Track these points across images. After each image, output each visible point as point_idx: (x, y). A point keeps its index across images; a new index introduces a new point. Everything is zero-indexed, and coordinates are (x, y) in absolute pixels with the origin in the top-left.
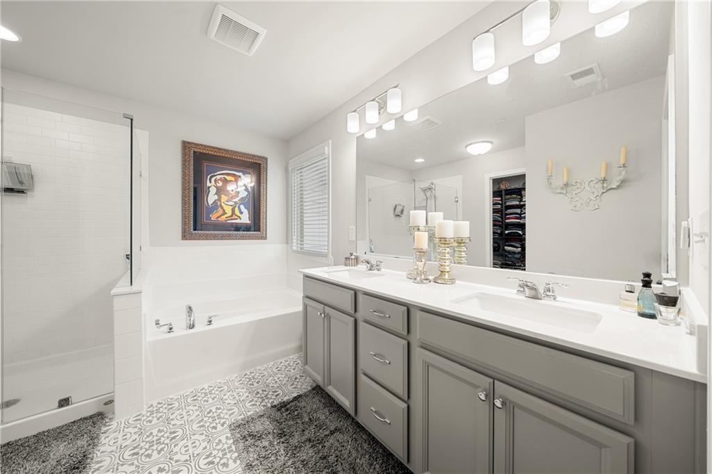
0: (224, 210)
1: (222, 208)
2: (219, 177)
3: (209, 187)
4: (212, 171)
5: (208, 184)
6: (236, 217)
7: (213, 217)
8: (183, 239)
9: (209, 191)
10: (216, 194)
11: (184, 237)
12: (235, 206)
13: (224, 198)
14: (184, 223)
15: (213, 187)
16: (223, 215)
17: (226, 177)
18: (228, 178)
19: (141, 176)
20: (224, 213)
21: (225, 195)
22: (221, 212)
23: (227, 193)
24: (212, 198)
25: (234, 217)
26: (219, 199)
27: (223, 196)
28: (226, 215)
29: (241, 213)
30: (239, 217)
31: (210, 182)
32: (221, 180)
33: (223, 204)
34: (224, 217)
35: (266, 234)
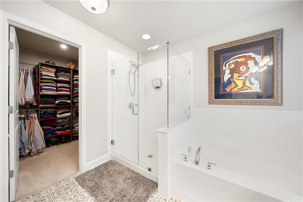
0: (236, 84)
1: (235, 82)
2: (231, 62)
3: (225, 70)
4: (227, 59)
5: (224, 68)
6: (247, 88)
7: (228, 90)
9: (225, 73)
10: (229, 74)
11: (210, 103)
12: (246, 80)
13: (236, 75)
14: (210, 95)
15: (227, 69)
16: (235, 87)
17: (237, 60)
18: (239, 60)
20: (236, 86)
21: (237, 73)
22: (233, 85)
23: (238, 72)
24: (226, 77)
25: (245, 88)
27: (235, 74)
28: (238, 88)
29: (252, 84)
30: (250, 88)
31: (225, 67)
32: (233, 63)
33: (235, 80)
34: (236, 89)
35: (282, 100)
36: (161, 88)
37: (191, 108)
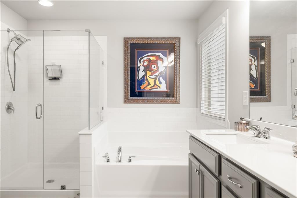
0: (149, 82)
1: (147, 80)
2: (145, 59)
3: (139, 67)
4: (141, 55)
5: (139, 65)
6: (157, 87)
7: (142, 87)
8: (124, 103)
9: (139, 69)
10: (143, 71)
11: (125, 102)
12: (156, 79)
13: (149, 73)
14: (125, 93)
15: (142, 66)
16: (148, 85)
17: (150, 57)
18: (152, 58)
19: (103, 64)
20: (149, 84)
21: (150, 71)
22: (146, 83)
23: (151, 70)
24: (141, 74)
25: (156, 86)
26: (146, 74)
27: (148, 72)
28: (150, 86)
29: (160, 83)
30: (159, 86)
31: (140, 63)
32: (146, 60)
33: (148, 78)
34: (149, 87)
35: (179, 99)
36: (61, 79)
37: (104, 108)
